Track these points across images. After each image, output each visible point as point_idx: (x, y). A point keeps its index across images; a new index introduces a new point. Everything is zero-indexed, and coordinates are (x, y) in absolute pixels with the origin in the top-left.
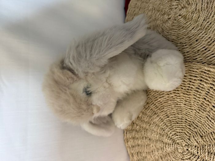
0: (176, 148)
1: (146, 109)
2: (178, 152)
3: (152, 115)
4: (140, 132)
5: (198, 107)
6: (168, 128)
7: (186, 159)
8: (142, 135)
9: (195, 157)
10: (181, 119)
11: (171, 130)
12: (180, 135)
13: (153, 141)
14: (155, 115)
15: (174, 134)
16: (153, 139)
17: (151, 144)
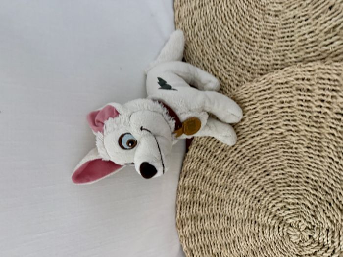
0: (285, 234)
1: (220, 161)
2: (292, 241)
3: (234, 171)
4: (207, 205)
6: (268, 196)
7: (306, 255)
8: (211, 211)
9: (326, 251)
10: (297, 177)
11: (274, 199)
12: (294, 209)
13: (236, 222)
14: (239, 172)
15: (282, 208)
16: (236, 217)
17: (232, 227)
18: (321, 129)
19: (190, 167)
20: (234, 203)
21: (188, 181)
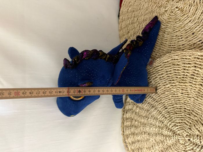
0: (177, 140)
2: (180, 143)
3: (150, 108)
4: (138, 127)
5: (196, 94)
6: (167, 120)
7: (188, 150)
9: (198, 147)
10: (180, 109)
14: (152, 108)
15: (174, 125)
16: (152, 133)
17: (151, 138)
19: (128, 108)
21: (128, 115)
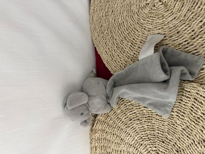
1: (127, 109)
3: (134, 119)
6: (150, 142)
8: (113, 131)
10: (170, 140)
11: (152, 144)
16: (126, 141)
18: (197, 125)
20: (128, 134)
